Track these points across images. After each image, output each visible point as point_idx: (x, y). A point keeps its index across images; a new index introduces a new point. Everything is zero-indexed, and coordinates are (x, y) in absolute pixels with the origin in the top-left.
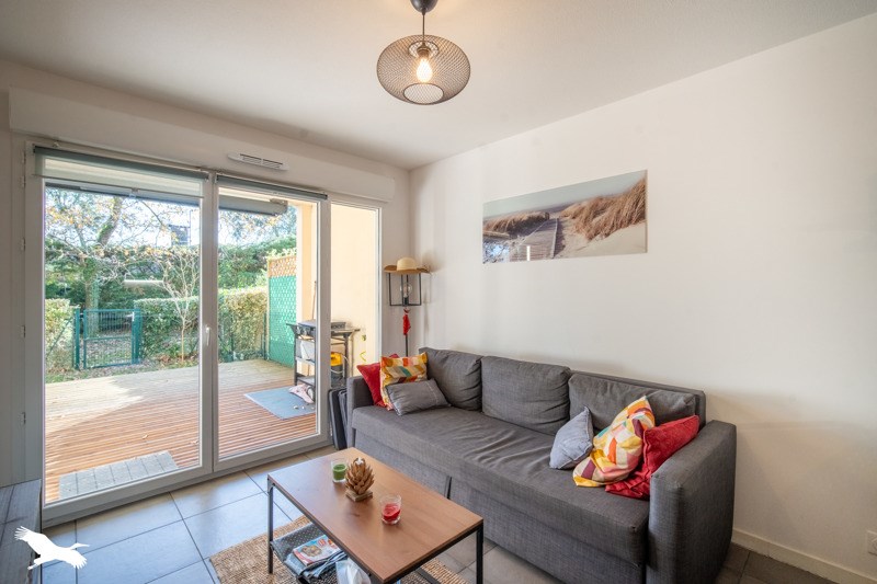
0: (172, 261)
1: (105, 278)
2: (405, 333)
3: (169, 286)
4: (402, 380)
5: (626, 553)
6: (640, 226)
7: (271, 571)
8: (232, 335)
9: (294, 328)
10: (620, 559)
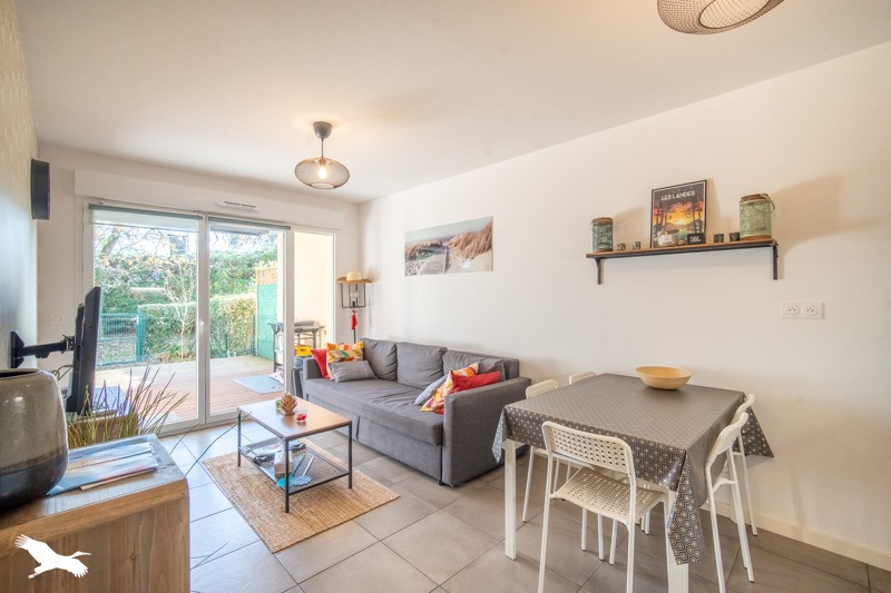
0: (171, 269)
1: (109, 286)
2: (353, 328)
3: (170, 293)
4: (342, 360)
5: (431, 440)
6: (489, 252)
7: (239, 465)
8: (226, 336)
9: (273, 326)
10: (428, 443)
